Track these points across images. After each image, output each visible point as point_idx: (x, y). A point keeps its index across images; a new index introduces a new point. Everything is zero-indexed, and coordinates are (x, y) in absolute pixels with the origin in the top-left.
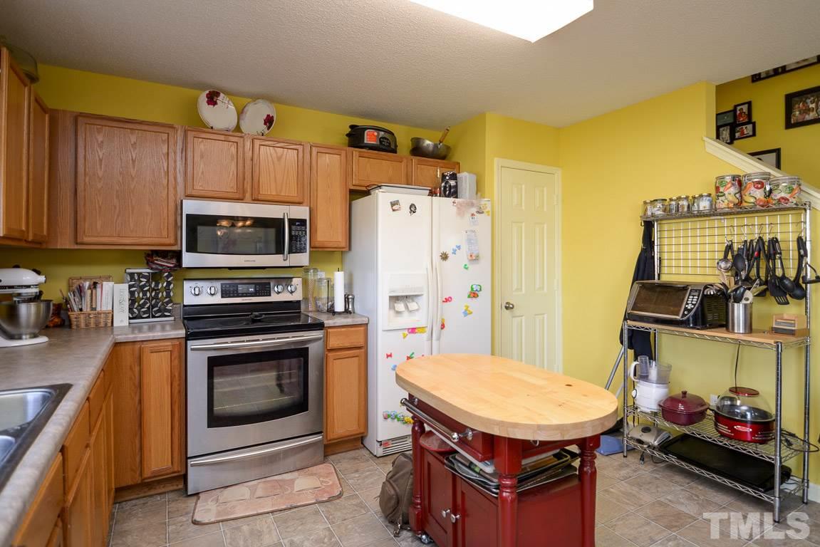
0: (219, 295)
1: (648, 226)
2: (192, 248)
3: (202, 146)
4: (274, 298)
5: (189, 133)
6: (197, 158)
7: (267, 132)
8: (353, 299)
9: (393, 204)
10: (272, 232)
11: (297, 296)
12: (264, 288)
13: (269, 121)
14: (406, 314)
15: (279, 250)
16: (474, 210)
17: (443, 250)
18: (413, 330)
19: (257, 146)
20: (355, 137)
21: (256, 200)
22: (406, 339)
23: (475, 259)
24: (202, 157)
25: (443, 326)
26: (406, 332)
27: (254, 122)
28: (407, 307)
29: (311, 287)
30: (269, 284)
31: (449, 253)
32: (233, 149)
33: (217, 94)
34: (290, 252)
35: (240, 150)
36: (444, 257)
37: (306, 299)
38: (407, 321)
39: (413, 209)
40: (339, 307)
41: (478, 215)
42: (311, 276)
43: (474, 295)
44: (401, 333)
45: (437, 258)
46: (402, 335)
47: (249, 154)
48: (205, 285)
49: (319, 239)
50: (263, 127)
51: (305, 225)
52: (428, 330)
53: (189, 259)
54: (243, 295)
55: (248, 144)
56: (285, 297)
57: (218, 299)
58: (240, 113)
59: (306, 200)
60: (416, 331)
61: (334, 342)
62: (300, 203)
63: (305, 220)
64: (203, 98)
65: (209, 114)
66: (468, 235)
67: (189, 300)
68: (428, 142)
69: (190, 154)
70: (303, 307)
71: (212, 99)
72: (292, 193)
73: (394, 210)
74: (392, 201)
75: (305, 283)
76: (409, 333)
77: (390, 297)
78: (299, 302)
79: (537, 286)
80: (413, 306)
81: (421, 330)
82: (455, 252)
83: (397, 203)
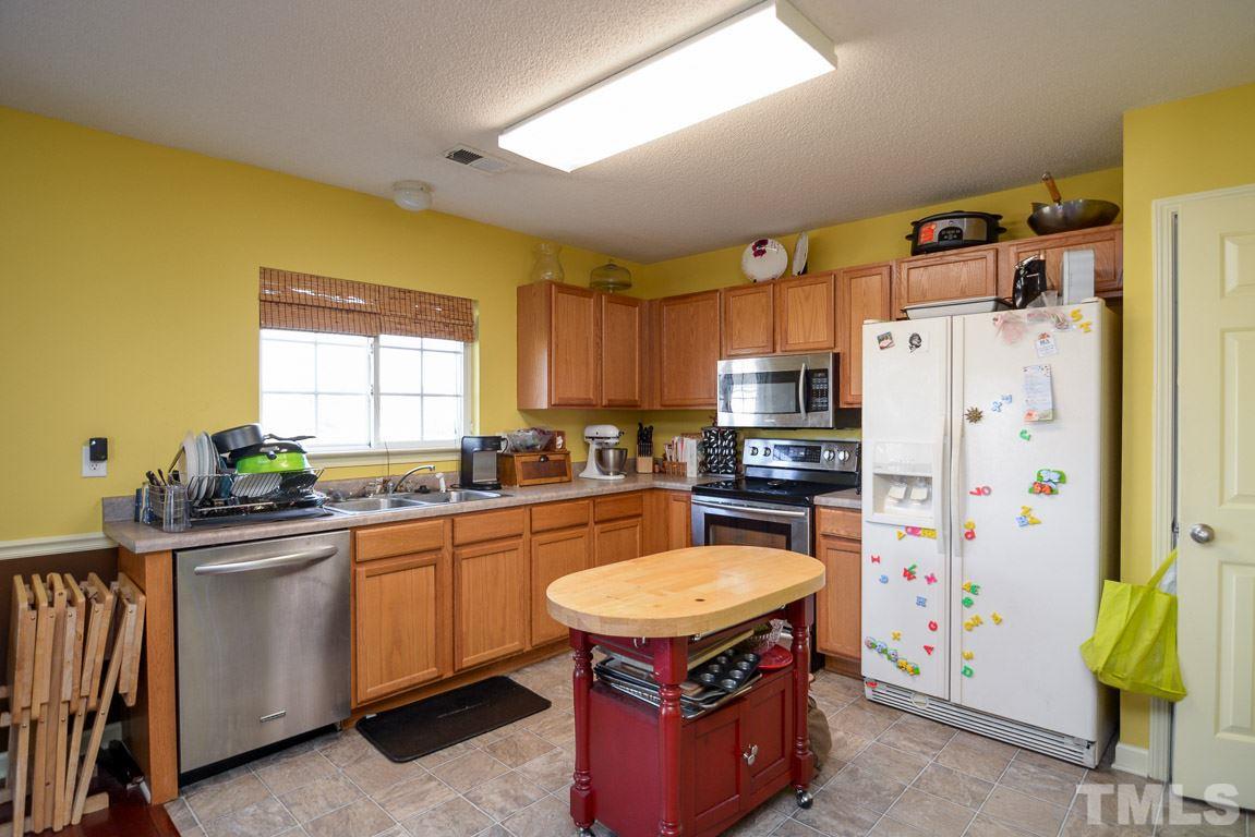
2: (725, 406)
9: (880, 339)
10: (793, 387)
12: (814, 453)
17: (971, 405)
18: (914, 531)
22: (904, 540)
23: (1044, 420)
25: (970, 535)
26: (903, 531)
28: (908, 496)
30: (820, 448)
31: (987, 409)
32: (764, 300)
33: (766, 242)
34: (808, 409)
35: (770, 299)
36: (975, 416)
39: (915, 342)
43: (1043, 488)
44: (895, 531)
45: (959, 419)
46: (896, 535)
47: (779, 303)
51: (827, 376)
52: (944, 535)
60: (921, 532)
62: (830, 349)
64: (749, 250)
65: (754, 267)
66: (1027, 376)
73: (882, 348)
74: (879, 334)
76: (909, 533)
77: (876, 475)
80: (919, 494)
81: (930, 532)
82: (998, 408)
83: (887, 336)
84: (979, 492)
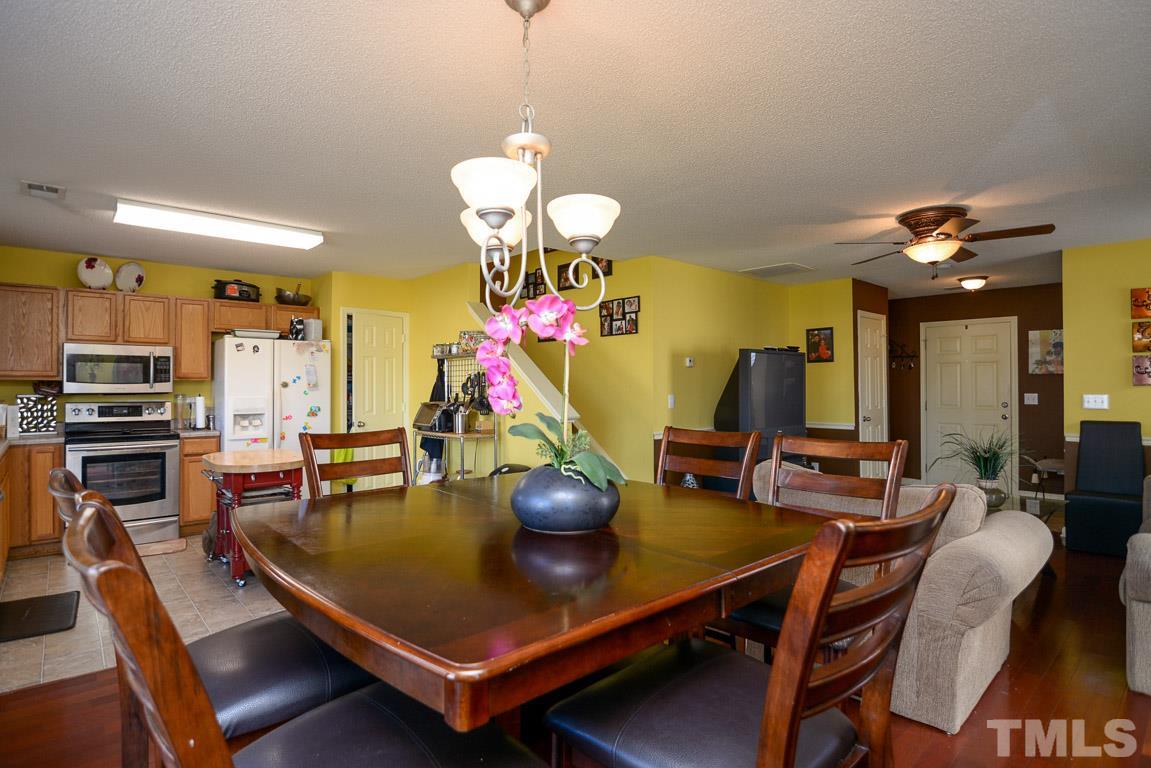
0: (96, 414)
1: (441, 362)
2: (72, 378)
3: (81, 302)
4: (146, 417)
5: (70, 293)
6: (76, 312)
7: (137, 288)
8: (214, 418)
9: (237, 346)
10: (140, 366)
11: (167, 416)
12: (136, 410)
13: (140, 280)
14: (251, 428)
15: (146, 380)
16: (314, 349)
17: (284, 380)
18: (255, 440)
19: (127, 302)
20: (220, 290)
21: (127, 342)
22: (249, 445)
23: (314, 386)
24: (80, 310)
25: (283, 438)
26: (250, 441)
27: (127, 280)
28: (250, 423)
29: (180, 410)
30: (141, 407)
31: (290, 382)
32: (107, 304)
33: (95, 260)
34: (155, 381)
35: (113, 304)
36: (285, 385)
37: (175, 419)
38: (252, 433)
39: (256, 349)
40: (201, 423)
41: (317, 354)
42: (180, 401)
43: (313, 414)
45: (278, 386)
46: (246, 443)
47: (121, 308)
48: (84, 407)
49: (183, 371)
50: (136, 284)
51: (169, 361)
52: (270, 440)
53: (69, 388)
54: (117, 416)
55: (120, 299)
56: (155, 417)
57: (95, 418)
58: (116, 272)
59: (172, 342)
60: (258, 441)
61: (189, 449)
62: (165, 344)
63: (168, 358)
64: (83, 264)
65: (87, 276)
66: (307, 369)
67: (70, 418)
68: (288, 293)
69: (70, 309)
70: (172, 426)
71: (90, 264)
72: (159, 335)
73: (238, 351)
74: (237, 343)
75: (175, 406)
76: (252, 442)
77: (235, 415)
78: (169, 421)
79: (387, 408)
80: (257, 422)
81: (263, 440)
82: (295, 381)
83: (241, 345)
84: (287, 418)
